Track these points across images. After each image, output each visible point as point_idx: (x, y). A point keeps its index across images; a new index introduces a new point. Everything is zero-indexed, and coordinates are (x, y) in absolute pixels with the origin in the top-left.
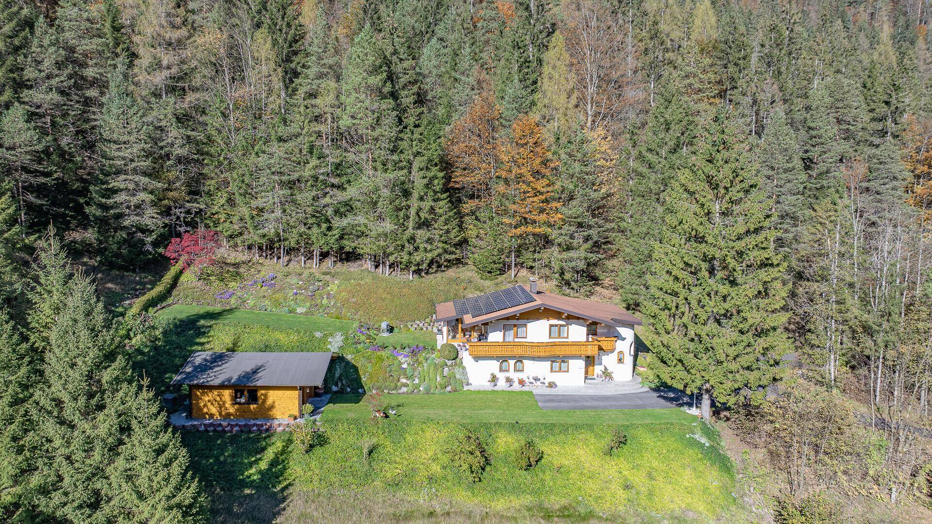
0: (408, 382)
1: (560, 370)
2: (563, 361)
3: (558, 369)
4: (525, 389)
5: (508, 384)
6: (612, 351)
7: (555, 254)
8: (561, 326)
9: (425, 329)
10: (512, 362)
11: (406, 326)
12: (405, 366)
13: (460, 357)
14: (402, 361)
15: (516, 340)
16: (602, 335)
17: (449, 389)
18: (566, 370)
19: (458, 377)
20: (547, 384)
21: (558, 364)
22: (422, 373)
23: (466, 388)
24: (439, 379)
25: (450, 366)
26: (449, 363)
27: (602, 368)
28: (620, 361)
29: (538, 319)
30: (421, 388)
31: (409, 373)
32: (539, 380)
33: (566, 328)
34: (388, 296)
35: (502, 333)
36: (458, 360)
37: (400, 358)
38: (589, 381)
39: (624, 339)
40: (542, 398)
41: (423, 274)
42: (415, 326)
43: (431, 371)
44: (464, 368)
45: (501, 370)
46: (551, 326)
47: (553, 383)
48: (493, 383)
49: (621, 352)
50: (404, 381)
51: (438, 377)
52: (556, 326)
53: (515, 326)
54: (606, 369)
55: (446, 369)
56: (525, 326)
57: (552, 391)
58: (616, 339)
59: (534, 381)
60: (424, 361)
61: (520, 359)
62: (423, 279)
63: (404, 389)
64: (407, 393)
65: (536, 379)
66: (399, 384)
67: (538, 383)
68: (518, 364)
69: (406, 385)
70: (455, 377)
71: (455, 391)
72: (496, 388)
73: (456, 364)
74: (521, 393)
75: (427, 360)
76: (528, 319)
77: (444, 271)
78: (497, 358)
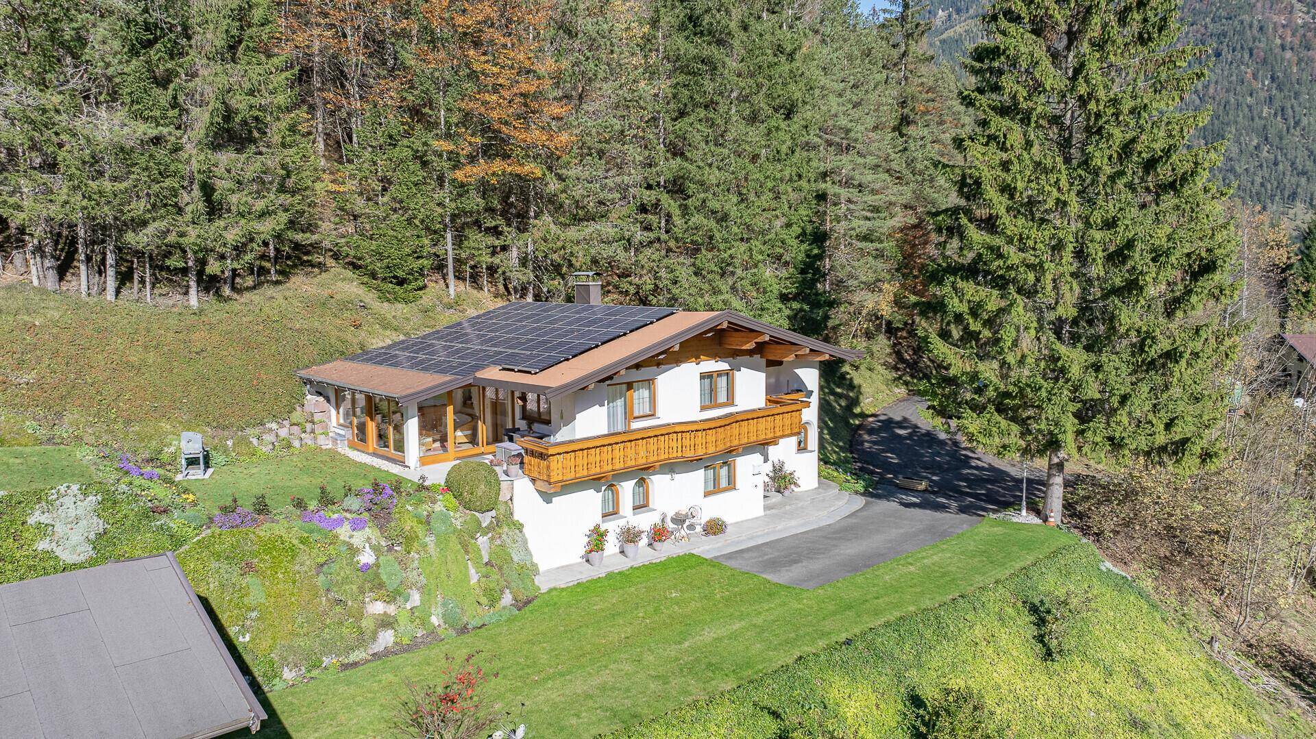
0: (392, 610)
2: (724, 464)
4: (672, 550)
5: (633, 547)
10: (627, 488)
11: (244, 440)
12: (367, 557)
13: (503, 496)
14: (354, 543)
15: (636, 425)
17: (507, 599)
20: (700, 529)
22: (426, 571)
25: (488, 528)
26: (486, 520)
28: (802, 446)
30: (434, 621)
33: (729, 378)
34: (151, 357)
35: (605, 410)
37: (344, 532)
41: (227, 291)
42: (269, 437)
43: (451, 557)
45: (607, 513)
46: (703, 377)
47: (718, 521)
50: (378, 608)
52: (710, 376)
53: (630, 385)
55: (482, 541)
56: (648, 383)
60: (420, 530)
61: (641, 474)
62: (236, 306)
66: (366, 624)
68: (640, 489)
69: (386, 622)
70: (511, 559)
72: (599, 572)
73: (499, 522)
76: (658, 366)
78: (595, 482)
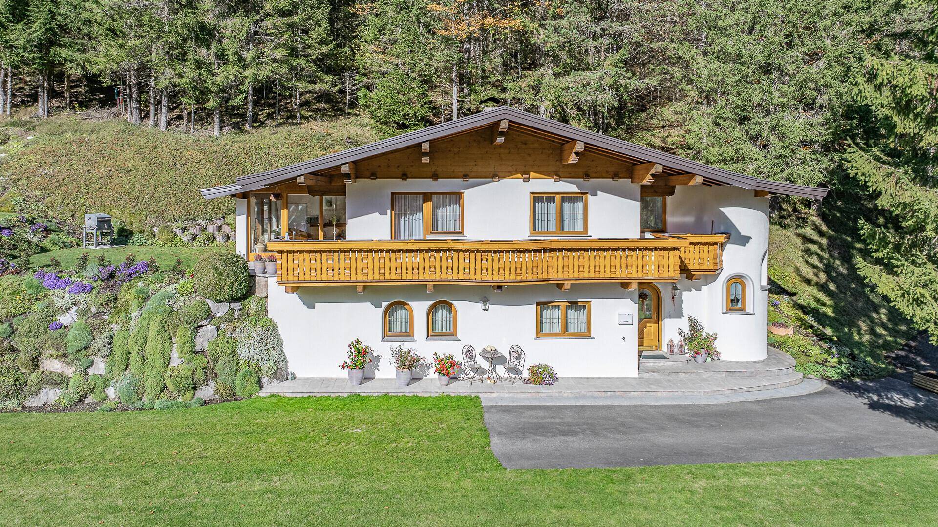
0: (69, 371)
1: (565, 332)
2: (573, 304)
3: (557, 330)
4: (459, 388)
5: (406, 374)
6: (711, 275)
7: (548, 78)
8: (567, 198)
9: (220, 239)
10: (420, 308)
11: (167, 229)
12: (64, 319)
13: (259, 293)
14: (58, 303)
15: (431, 238)
16: (683, 229)
17: (207, 392)
18: (583, 330)
19: (244, 353)
20: (526, 374)
21: (557, 314)
22: (117, 342)
23: (271, 388)
24: (176, 360)
25: (223, 320)
26: (221, 310)
27: (684, 324)
28: (735, 304)
29: (495, 176)
30: (111, 392)
31: (73, 341)
32: (501, 360)
33: (581, 205)
35: (387, 219)
36: (252, 303)
37: (57, 294)
38: (651, 364)
39: (744, 240)
40: (507, 417)
41: (247, 127)
42: (194, 230)
43: (152, 335)
44: (271, 328)
45: (388, 332)
46: (537, 198)
47: (547, 369)
48: (358, 373)
49: (737, 280)
50: (53, 366)
51: (175, 355)
52: (549, 198)
53: (427, 197)
54: (694, 326)
55: (208, 329)
56: (456, 197)
57: (543, 396)
58: (721, 239)
59: (485, 365)
60: (134, 305)
61: (444, 299)
63: (50, 395)
64: (55, 408)
65: (494, 358)
66: (33, 377)
67: (501, 370)
68: (441, 314)
69: (58, 382)
70: (233, 353)
71: (231, 396)
72: (367, 389)
73: (244, 315)
74: (444, 402)
75: (145, 300)
76: (465, 176)
77: (300, 124)
